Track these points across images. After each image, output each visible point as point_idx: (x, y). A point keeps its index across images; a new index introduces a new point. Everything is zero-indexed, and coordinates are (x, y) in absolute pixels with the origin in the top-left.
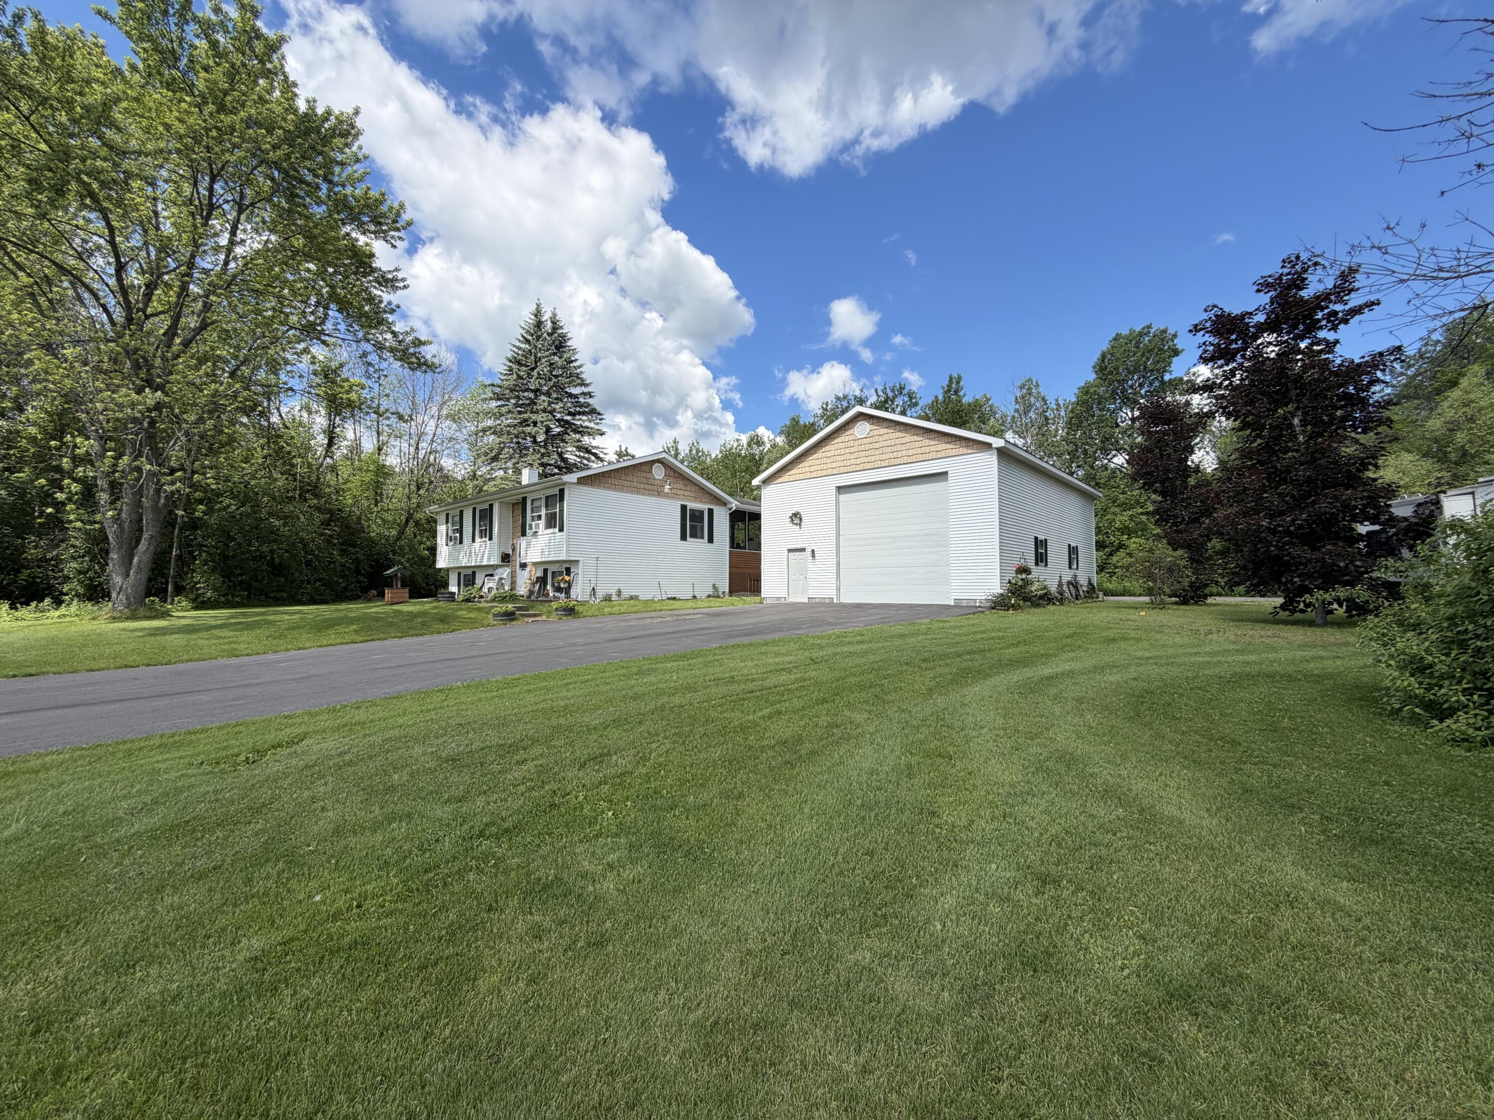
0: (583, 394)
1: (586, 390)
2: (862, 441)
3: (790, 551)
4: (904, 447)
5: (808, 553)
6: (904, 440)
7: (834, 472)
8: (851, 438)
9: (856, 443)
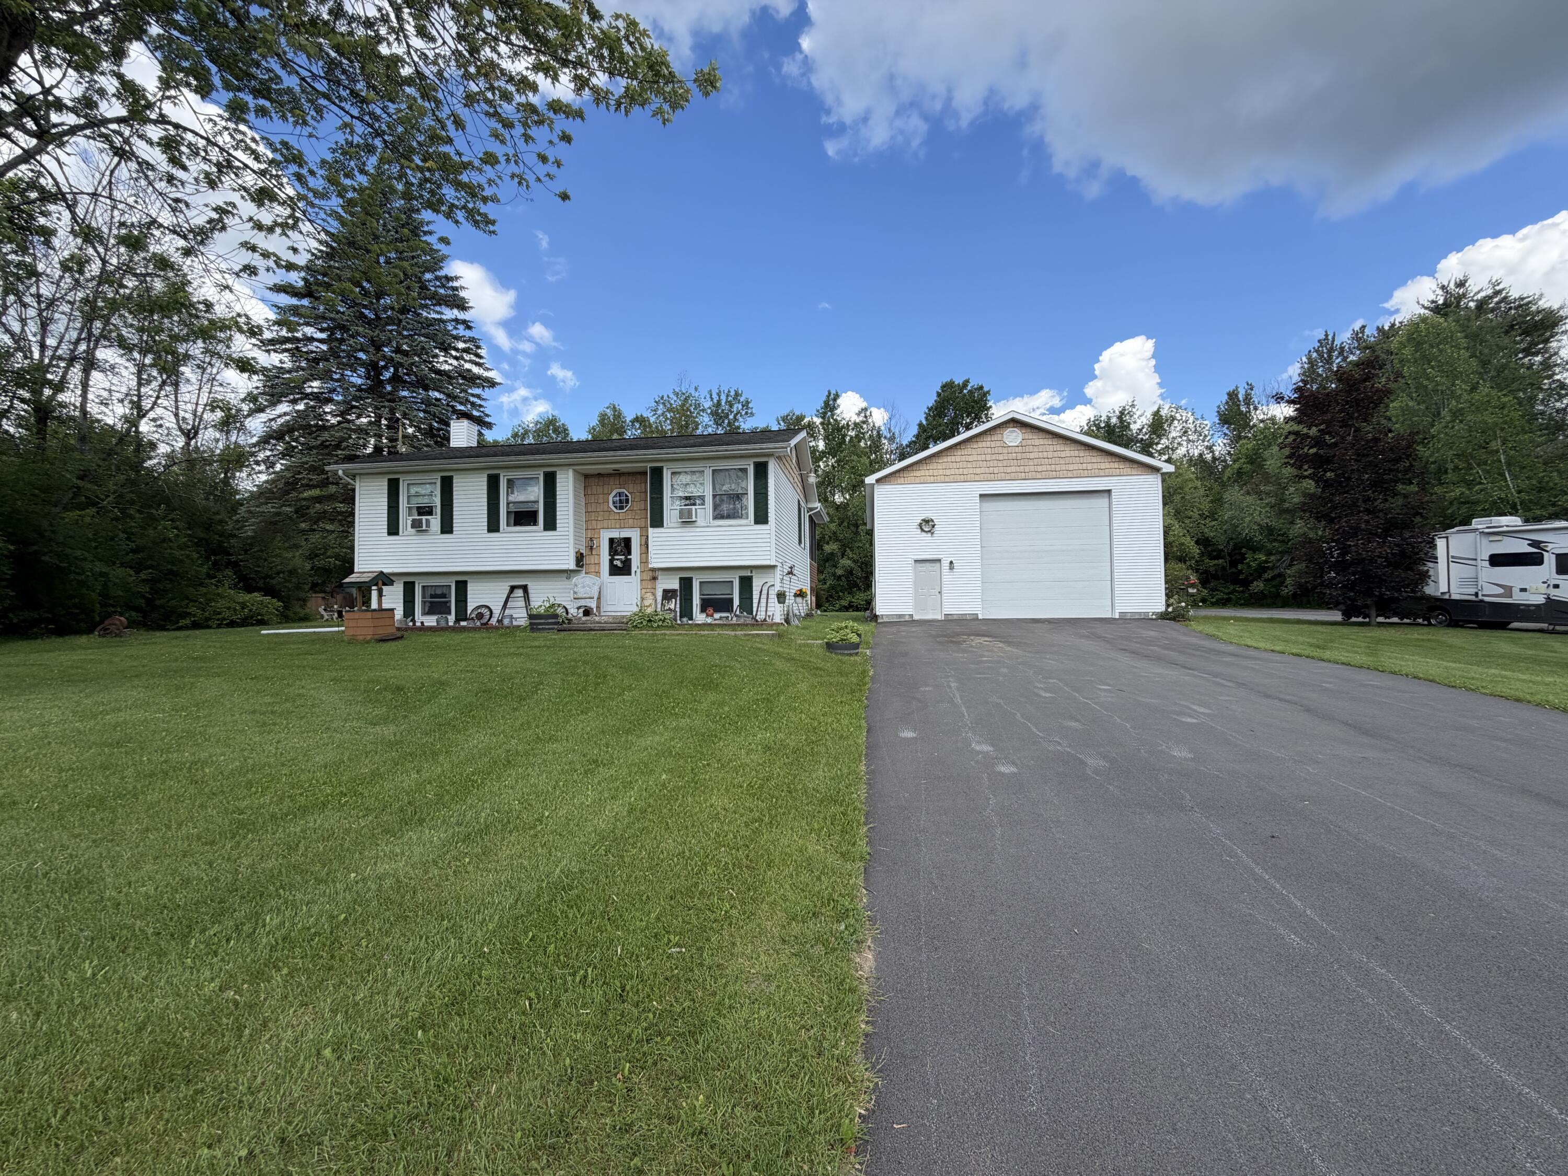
0: (456, 320)
1: (461, 315)
2: (1014, 450)
3: (916, 561)
4: (1062, 461)
5: (946, 564)
6: (1063, 454)
7: (977, 478)
8: (998, 444)
9: (1005, 451)
